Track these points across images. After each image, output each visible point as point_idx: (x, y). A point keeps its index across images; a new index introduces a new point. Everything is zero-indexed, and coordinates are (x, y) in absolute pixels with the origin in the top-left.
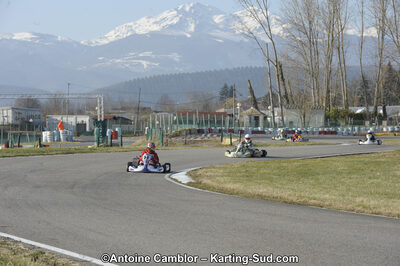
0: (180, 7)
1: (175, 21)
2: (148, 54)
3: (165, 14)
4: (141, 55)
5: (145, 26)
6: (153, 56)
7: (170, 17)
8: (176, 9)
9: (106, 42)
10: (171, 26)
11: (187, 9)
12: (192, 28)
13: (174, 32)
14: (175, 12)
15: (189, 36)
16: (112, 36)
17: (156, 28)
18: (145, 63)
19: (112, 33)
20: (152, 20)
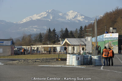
0: (47, 11)
1: (46, 16)
2: (36, 26)
3: (42, 13)
4: (34, 27)
5: (36, 17)
6: (38, 27)
7: (44, 14)
8: (46, 12)
9: (22, 22)
10: (44, 17)
11: (50, 11)
12: (51, 18)
13: (45, 19)
14: (46, 13)
15: (50, 20)
16: (24, 21)
17: (39, 18)
18: (35, 30)
19: (25, 19)
20: (38, 15)
